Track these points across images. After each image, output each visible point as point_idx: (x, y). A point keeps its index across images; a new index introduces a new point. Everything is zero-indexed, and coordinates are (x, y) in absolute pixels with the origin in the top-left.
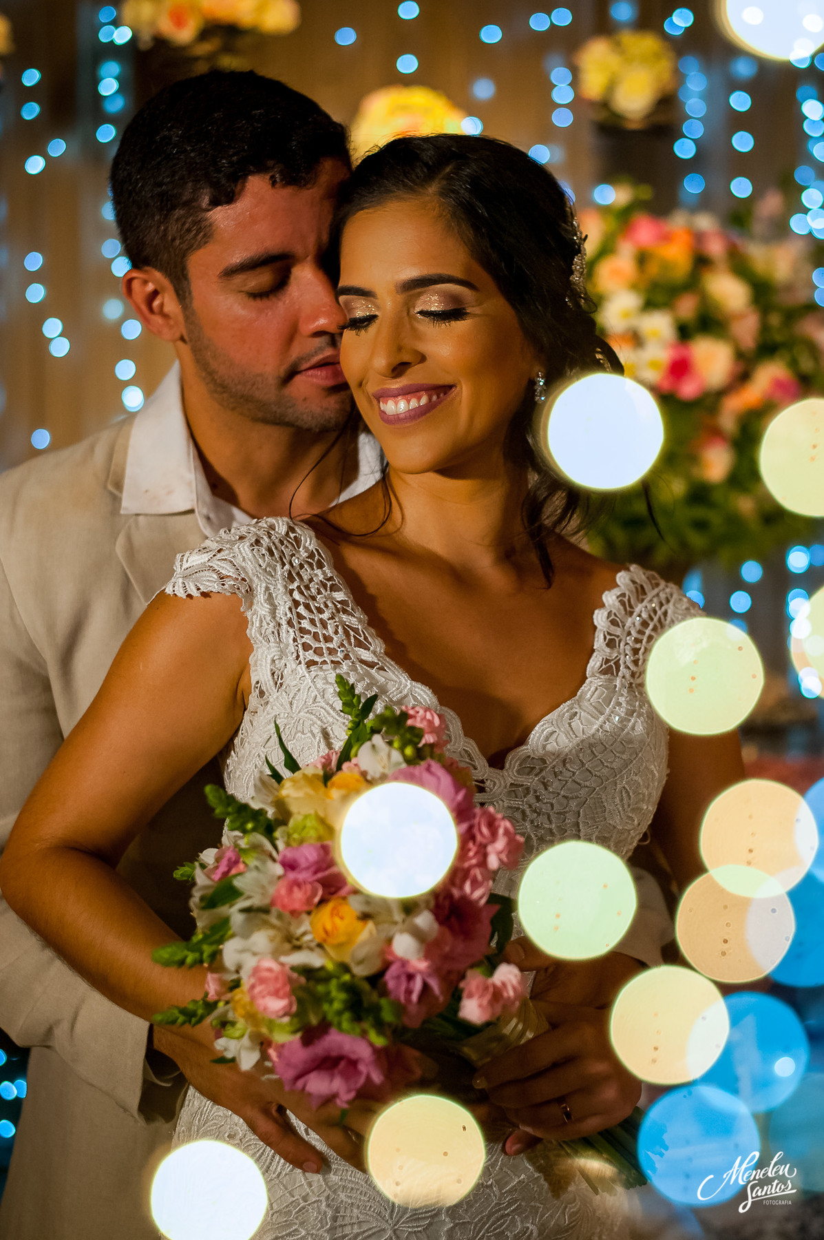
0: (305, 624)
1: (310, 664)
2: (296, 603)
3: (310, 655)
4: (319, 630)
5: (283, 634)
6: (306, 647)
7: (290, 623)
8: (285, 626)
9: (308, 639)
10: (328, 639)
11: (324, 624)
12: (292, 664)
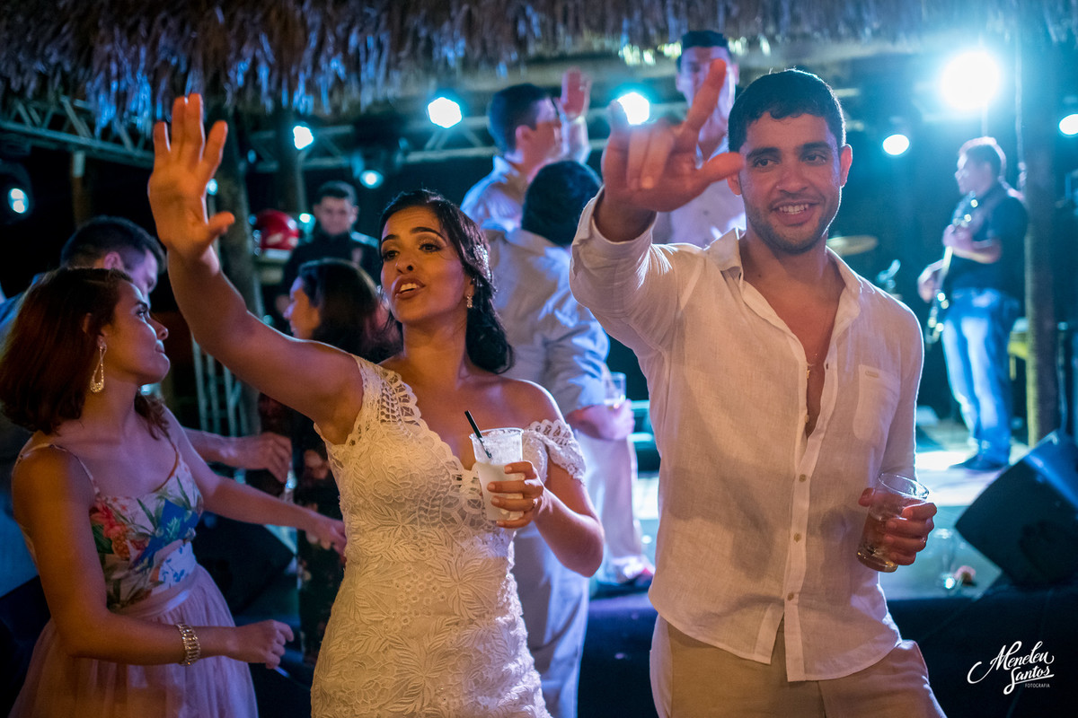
0: (385, 404)
1: (383, 421)
2: (383, 394)
3: (384, 417)
4: (390, 407)
5: (374, 406)
6: (383, 413)
7: (378, 401)
8: (376, 402)
9: (385, 410)
10: (393, 411)
11: (393, 405)
12: (374, 420)
